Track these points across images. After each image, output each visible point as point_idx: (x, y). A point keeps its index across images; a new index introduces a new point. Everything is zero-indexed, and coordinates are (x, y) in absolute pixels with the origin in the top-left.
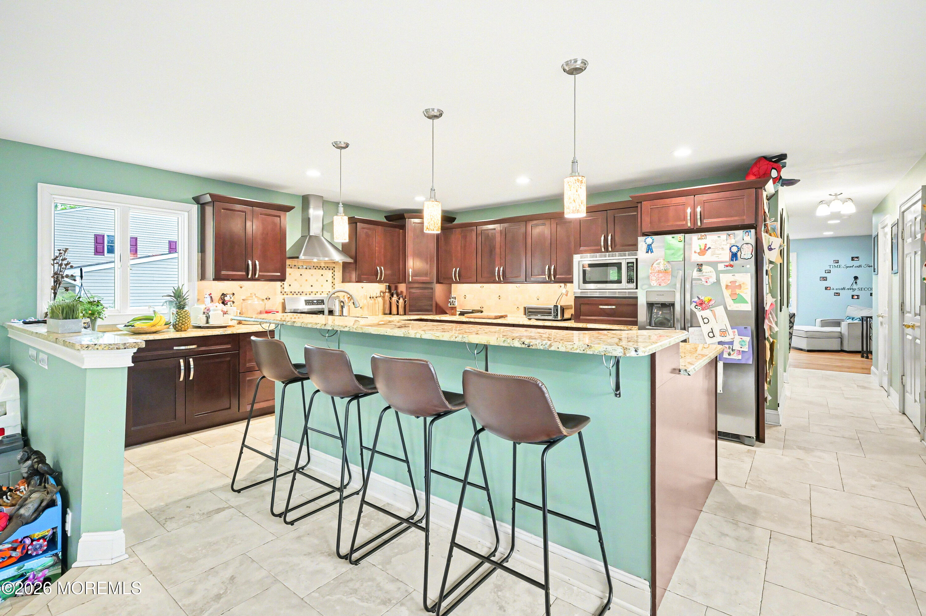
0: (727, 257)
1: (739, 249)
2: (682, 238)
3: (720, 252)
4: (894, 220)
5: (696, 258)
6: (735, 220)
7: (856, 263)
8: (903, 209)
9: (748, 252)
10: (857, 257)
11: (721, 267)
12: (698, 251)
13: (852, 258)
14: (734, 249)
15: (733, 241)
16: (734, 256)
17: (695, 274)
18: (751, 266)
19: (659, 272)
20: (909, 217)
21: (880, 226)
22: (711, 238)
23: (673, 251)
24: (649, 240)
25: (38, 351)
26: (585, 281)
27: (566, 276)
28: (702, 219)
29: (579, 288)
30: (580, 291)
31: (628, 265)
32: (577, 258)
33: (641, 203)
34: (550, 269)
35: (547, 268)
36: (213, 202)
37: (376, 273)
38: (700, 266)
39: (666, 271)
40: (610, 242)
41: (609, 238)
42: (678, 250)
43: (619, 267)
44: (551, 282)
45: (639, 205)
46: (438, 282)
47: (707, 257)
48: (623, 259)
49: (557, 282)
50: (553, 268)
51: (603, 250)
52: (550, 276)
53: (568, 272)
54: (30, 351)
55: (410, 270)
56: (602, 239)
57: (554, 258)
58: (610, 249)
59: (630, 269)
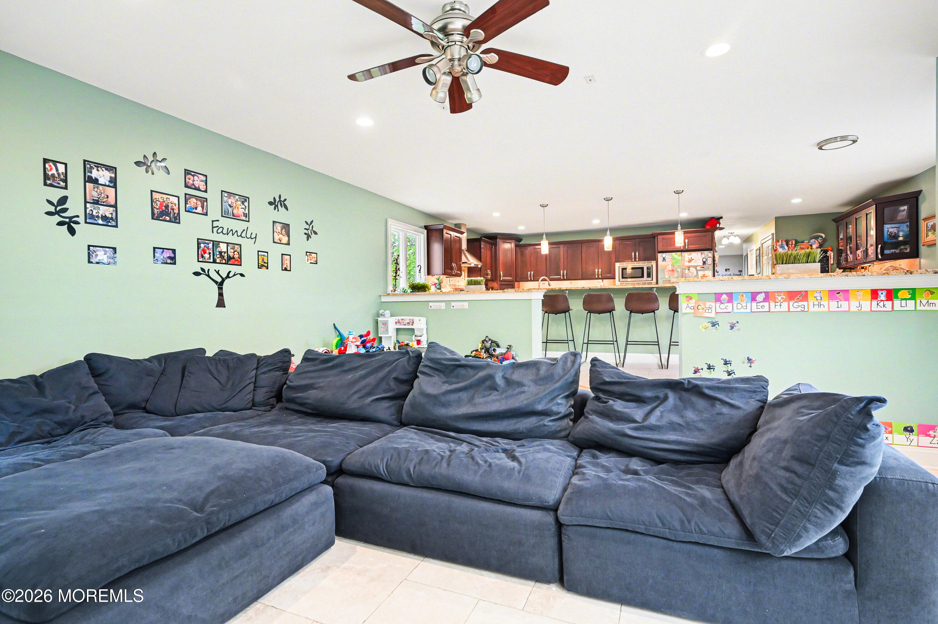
0: (701, 263)
1: (707, 260)
2: (680, 254)
3: (699, 261)
4: (758, 247)
5: (687, 264)
6: (702, 247)
7: (728, 273)
8: (762, 243)
9: (710, 261)
10: (729, 269)
11: (699, 268)
12: (688, 260)
13: (726, 269)
14: (704, 260)
15: (703, 256)
16: (704, 263)
17: (687, 271)
18: (711, 267)
19: (669, 271)
20: (765, 245)
21: (749, 250)
22: (694, 255)
23: (676, 261)
24: (664, 255)
25: (448, 302)
26: (623, 278)
27: (608, 275)
28: (688, 245)
29: (619, 281)
30: (620, 283)
31: (648, 268)
32: (617, 265)
33: (657, 236)
34: (598, 271)
35: (596, 270)
36: (443, 229)
37: (487, 274)
38: (689, 268)
39: (673, 271)
40: (637, 256)
41: (637, 254)
42: (678, 260)
43: (642, 269)
44: (598, 278)
45: (656, 237)
46: (516, 281)
47: (692, 264)
48: (644, 265)
49: (603, 279)
50: (600, 270)
51: (633, 260)
52: (598, 275)
53: (610, 273)
54: (431, 304)
55: (501, 273)
56: (633, 254)
57: (600, 265)
58: (637, 260)
59: (649, 270)
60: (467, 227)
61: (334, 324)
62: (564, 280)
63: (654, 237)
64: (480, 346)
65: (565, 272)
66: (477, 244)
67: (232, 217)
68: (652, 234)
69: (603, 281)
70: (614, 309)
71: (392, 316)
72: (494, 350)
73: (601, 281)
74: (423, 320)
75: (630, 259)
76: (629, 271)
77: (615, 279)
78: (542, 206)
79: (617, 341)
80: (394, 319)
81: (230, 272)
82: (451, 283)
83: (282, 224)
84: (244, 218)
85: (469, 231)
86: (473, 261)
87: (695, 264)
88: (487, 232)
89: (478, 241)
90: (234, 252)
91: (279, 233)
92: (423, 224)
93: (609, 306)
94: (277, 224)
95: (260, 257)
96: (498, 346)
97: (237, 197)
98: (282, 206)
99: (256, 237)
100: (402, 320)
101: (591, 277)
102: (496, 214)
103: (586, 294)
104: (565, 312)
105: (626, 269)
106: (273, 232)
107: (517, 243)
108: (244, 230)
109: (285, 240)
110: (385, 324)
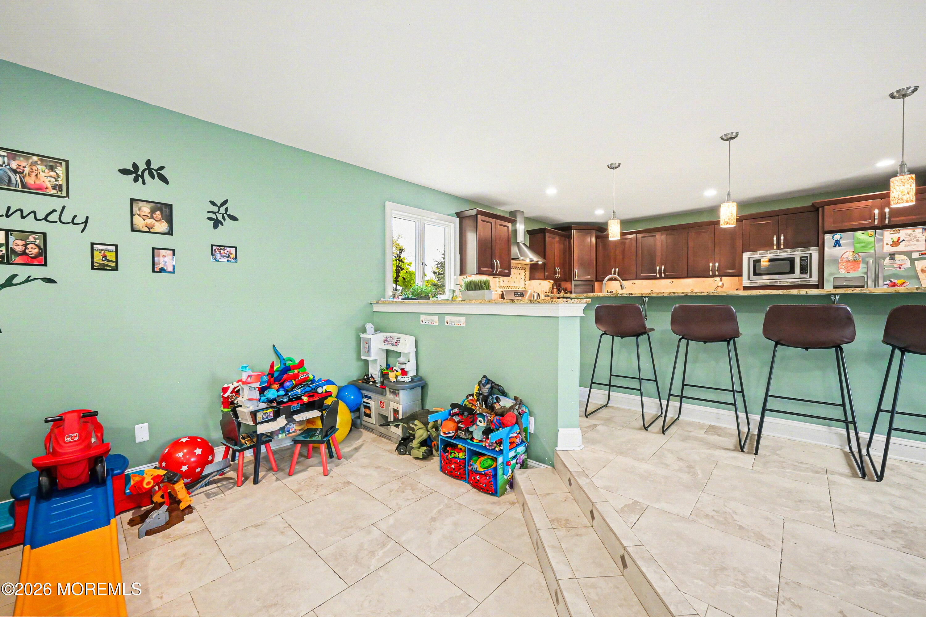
2: (873, 233)
3: (915, 243)
5: (888, 249)
11: (916, 255)
12: (891, 243)
17: (888, 262)
19: (849, 261)
22: (906, 232)
23: (863, 244)
24: (838, 236)
25: (441, 315)
26: (755, 274)
27: (731, 271)
28: (889, 218)
29: (749, 279)
30: (750, 281)
31: (801, 259)
32: (746, 256)
33: (823, 207)
34: (714, 266)
35: (711, 265)
36: (476, 215)
37: (556, 273)
38: (892, 256)
39: (855, 261)
40: (782, 241)
41: (782, 238)
42: (870, 243)
43: (792, 261)
44: (714, 276)
45: (820, 209)
46: (597, 280)
47: (902, 247)
48: (797, 254)
49: (721, 276)
50: (717, 264)
51: (775, 247)
52: (713, 270)
53: (733, 267)
54: (422, 317)
55: (576, 271)
56: (775, 239)
57: (717, 257)
58: (782, 247)
59: (803, 263)
60: (526, 215)
61: (274, 346)
62: (661, 278)
63: (815, 209)
64: (476, 390)
65: (663, 268)
66: (540, 236)
67: (20, 188)
68: (813, 205)
69: (721, 279)
70: (736, 334)
71: (376, 331)
72: (498, 399)
73: (718, 279)
74: (411, 340)
75: (768, 245)
76: (764, 263)
77: (741, 275)
78: (612, 167)
79: (742, 392)
80: (381, 336)
81: (16, 276)
82: (502, 284)
83: (153, 205)
84: (54, 192)
85: (528, 220)
86: (531, 257)
87: (909, 249)
88: (557, 223)
89: (543, 231)
90: (26, 245)
91: (144, 217)
92: (454, 211)
93: (725, 329)
94: (141, 204)
95: (96, 253)
96: (504, 394)
97: (35, 158)
98: (153, 177)
99: (86, 222)
100: (391, 337)
101: (704, 274)
102: (551, 191)
103: (677, 306)
104: (638, 335)
105: (759, 261)
106: (132, 215)
107: (600, 234)
108: (55, 211)
109: (163, 226)
110: (368, 341)
